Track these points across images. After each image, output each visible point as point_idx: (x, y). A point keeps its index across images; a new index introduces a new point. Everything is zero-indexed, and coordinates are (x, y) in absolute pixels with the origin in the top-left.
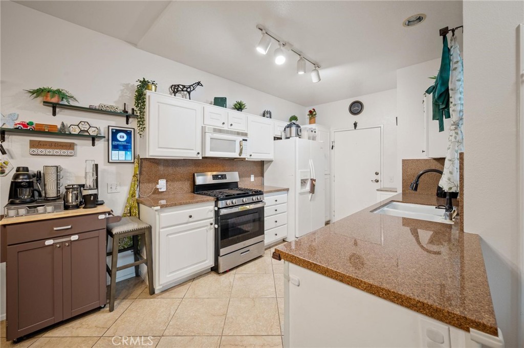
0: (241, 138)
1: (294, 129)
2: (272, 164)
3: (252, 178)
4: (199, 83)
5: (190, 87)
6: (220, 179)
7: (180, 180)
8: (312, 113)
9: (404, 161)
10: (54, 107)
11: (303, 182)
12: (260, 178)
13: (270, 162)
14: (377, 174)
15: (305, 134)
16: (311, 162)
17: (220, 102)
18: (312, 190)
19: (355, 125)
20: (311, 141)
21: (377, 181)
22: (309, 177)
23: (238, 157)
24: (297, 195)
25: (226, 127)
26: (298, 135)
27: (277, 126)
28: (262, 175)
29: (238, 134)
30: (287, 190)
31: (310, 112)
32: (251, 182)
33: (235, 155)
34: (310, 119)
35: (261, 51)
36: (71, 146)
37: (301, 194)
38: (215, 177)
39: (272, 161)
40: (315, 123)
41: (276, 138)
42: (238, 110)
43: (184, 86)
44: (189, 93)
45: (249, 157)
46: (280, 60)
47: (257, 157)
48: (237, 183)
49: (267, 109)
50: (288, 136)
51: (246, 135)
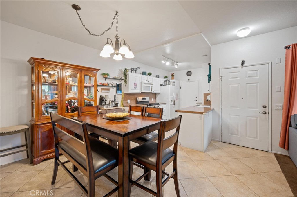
0: (151, 86)
1: (168, 82)
2: (160, 94)
3: (153, 100)
4: (139, 68)
5: (136, 69)
6: (144, 99)
7: (133, 100)
8: (173, 75)
9: (204, 93)
10: (105, 78)
11: (171, 101)
12: (155, 100)
13: (159, 94)
14: (196, 98)
15: (171, 83)
16: (174, 94)
17: (144, 73)
18: (174, 104)
19: (189, 80)
20: (173, 86)
21: (196, 100)
22: (173, 99)
23: (150, 92)
24: (169, 105)
25: (147, 82)
26: (169, 84)
27: (162, 80)
28: (156, 99)
29: (151, 84)
30: (166, 104)
31: (172, 74)
32: (152, 101)
33: (150, 91)
34: (172, 77)
35: (163, 62)
36: (109, 90)
37: (171, 105)
38: (143, 99)
39: (160, 93)
40: (174, 79)
41: (161, 85)
42: (149, 75)
43: (134, 69)
44: (136, 71)
45: (153, 92)
46: (168, 64)
47: (155, 92)
48: (148, 101)
49: (158, 74)
50: (166, 84)
51: (152, 84)
